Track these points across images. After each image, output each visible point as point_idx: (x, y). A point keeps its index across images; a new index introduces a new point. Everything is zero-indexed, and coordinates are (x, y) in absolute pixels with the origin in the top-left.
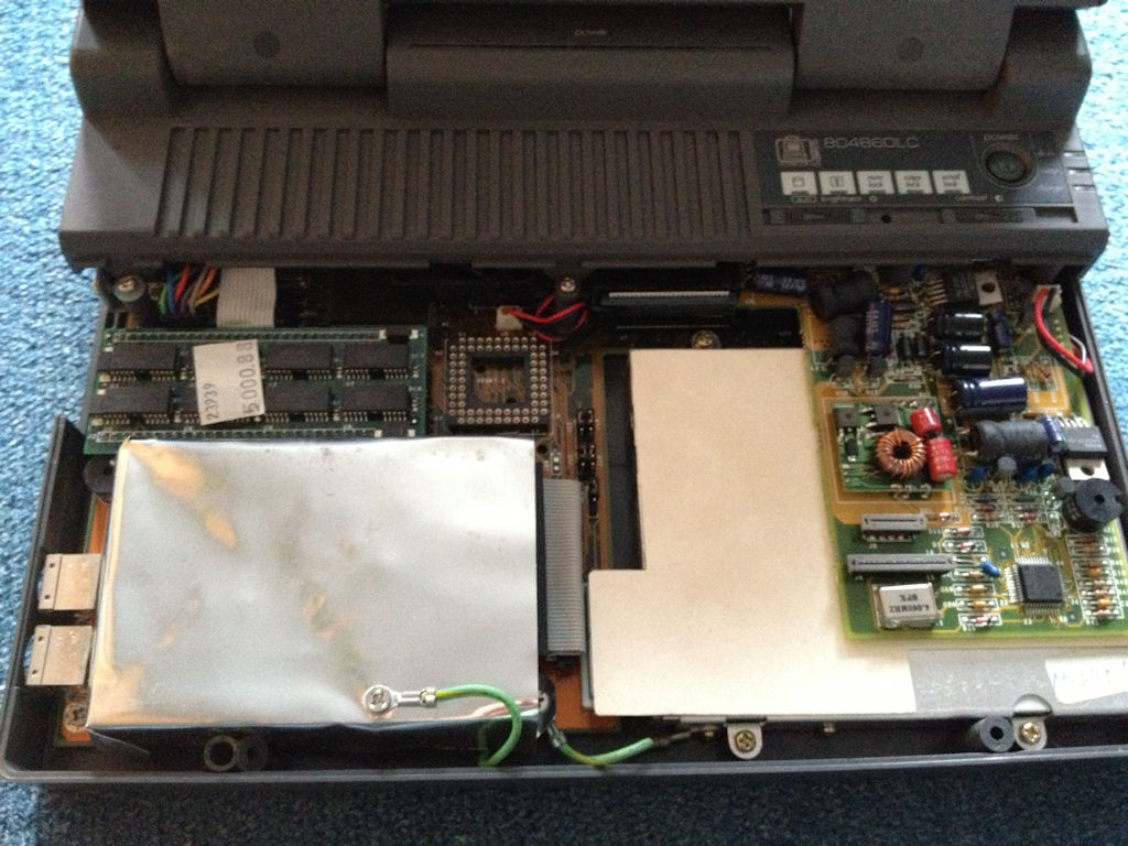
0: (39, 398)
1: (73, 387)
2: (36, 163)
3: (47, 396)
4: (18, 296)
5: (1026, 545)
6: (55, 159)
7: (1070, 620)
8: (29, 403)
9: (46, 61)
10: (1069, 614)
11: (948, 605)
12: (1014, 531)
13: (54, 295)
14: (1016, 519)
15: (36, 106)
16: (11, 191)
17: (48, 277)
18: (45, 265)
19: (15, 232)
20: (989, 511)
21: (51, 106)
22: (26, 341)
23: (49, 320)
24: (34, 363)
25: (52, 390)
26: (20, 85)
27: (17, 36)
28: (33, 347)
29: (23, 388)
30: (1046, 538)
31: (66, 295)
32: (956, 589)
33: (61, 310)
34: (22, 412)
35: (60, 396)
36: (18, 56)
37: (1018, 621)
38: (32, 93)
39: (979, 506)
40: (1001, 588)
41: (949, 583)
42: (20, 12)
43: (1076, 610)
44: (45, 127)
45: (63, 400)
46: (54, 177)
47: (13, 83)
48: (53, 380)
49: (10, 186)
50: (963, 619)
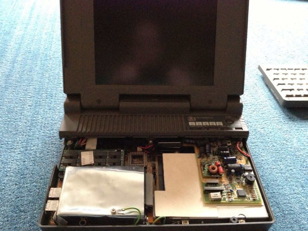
0: (48, 161)
1: (55, 159)
2: (52, 122)
3: (50, 160)
4: (46, 144)
5: (238, 187)
6: (55, 121)
8: (46, 162)
9: (55, 106)
10: (247, 199)
11: (224, 197)
12: (236, 184)
13: (53, 144)
14: (236, 182)
15: (53, 113)
16: (47, 126)
17: (52, 141)
18: (52, 139)
19: (47, 133)
20: (231, 181)
21: (55, 113)
22: (47, 151)
23: (52, 148)
24: (48, 155)
25: (51, 159)
26: (50, 109)
27: (50, 101)
28: (48, 152)
29: (45, 159)
30: (242, 186)
31: (55, 144)
32: (225, 194)
33: (54, 146)
34: (45, 163)
35: (52, 160)
36: (50, 105)
37: (238, 200)
38: (52, 111)
39: (229, 180)
40: (234, 194)
41: (224, 193)
42: (51, 98)
43: (249, 198)
44: (54, 116)
45: (53, 161)
46: (55, 124)
47: (49, 109)
48: (51, 158)
49: (46, 126)
50: (227, 199)
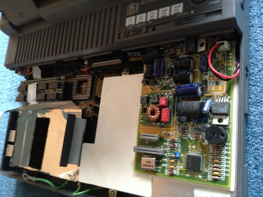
5: (194, 147)
7: (203, 178)
10: (203, 175)
11: (162, 165)
12: (191, 141)
14: (193, 137)
30: (202, 145)
32: (167, 160)
37: (184, 174)
39: (181, 131)
40: (182, 162)
50: (166, 171)
